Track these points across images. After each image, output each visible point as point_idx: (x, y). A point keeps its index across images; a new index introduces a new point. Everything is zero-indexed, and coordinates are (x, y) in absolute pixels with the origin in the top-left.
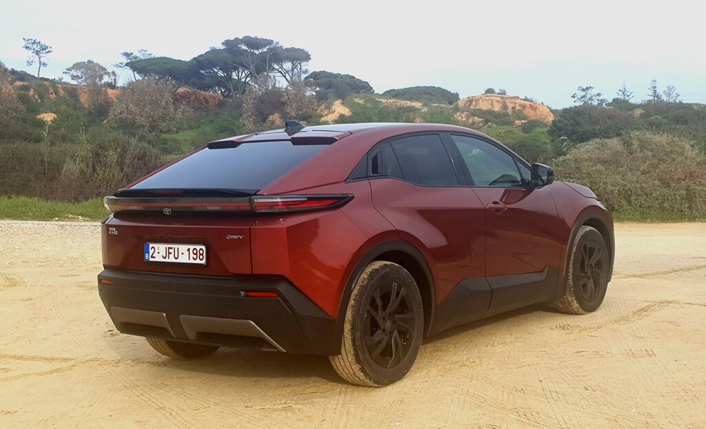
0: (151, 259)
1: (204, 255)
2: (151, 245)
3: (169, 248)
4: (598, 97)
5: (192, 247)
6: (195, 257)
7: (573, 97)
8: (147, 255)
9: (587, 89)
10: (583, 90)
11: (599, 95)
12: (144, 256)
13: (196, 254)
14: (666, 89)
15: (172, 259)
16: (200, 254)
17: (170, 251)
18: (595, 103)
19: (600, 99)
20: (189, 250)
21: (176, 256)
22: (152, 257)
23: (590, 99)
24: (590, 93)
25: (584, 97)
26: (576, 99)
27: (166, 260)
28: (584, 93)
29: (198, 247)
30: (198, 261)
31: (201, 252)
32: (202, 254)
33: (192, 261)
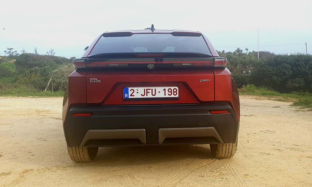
0: (130, 97)
1: (178, 92)
2: (130, 89)
3: (147, 90)
4: (15, 53)
5: (167, 88)
6: (170, 93)
7: (5, 52)
8: (126, 95)
9: (11, 49)
10: (9, 49)
11: (16, 51)
12: (123, 95)
13: (171, 92)
14: (50, 50)
15: (150, 96)
16: (174, 92)
17: (148, 91)
18: (14, 55)
19: (16, 53)
20: (165, 90)
21: (154, 94)
22: (131, 95)
23: (12, 53)
24: (12, 51)
25: (10, 52)
26: (6, 53)
27: (145, 97)
28: (9, 51)
29: (172, 88)
30: (173, 96)
31: (175, 90)
32: (176, 92)
33: (167, 96)
